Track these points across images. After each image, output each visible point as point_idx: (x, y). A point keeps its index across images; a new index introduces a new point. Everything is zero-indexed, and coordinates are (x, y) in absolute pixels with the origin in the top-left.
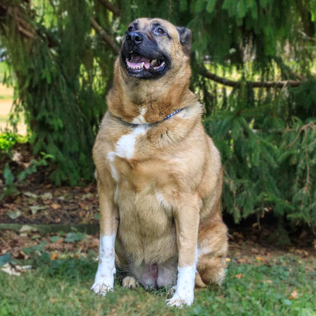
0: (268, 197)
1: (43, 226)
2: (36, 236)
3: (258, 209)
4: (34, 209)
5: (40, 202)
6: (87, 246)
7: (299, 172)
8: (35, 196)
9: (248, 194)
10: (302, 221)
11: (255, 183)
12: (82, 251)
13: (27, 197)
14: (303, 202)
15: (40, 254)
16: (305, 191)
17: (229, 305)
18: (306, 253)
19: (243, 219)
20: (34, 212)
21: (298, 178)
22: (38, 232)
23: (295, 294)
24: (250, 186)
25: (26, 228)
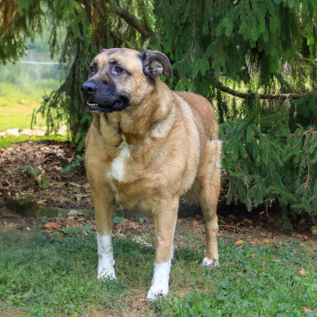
0: (275, 190)
1: (87, 210)
2: (81, 219)
3: (267, 200)
4: (79, 196)
5: (83, 190)
6: (125, 228)
7: (301, 170)
8: (78, 186)
9: (258, 187)
10: (303, 210)
11: (264, 178)
12: (121, 232)
13: (72, 186)
14: (304, 195)
15: (86, 234)
16: (306, 185)
17: (248, 280)
18: (306, 238)
19: (254, 208)
20: (79, 199)
21: (300, 175)
22: (83, 216)
23: (303, 272)
24: (260, 181)
25: (73, 212)
